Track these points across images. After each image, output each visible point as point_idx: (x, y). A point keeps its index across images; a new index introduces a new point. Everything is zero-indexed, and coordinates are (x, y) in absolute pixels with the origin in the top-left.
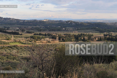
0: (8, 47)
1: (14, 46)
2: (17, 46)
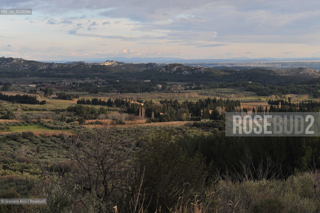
0: (8, 137)
2: (31, 134)
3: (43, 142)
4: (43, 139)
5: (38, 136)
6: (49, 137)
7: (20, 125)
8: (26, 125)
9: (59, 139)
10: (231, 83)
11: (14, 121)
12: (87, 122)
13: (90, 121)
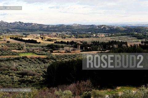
0: (16, 59)
1: (23, 58)
2: (26, 57)
3: (30, 60)
4: (31, 59)
5: (29, 58)
6: (33, 58)
7: (25, 53)
8: (27, 53)
9: (38, 59)
11: (23, 51)
12: (54, 51)
13: (56, 51)
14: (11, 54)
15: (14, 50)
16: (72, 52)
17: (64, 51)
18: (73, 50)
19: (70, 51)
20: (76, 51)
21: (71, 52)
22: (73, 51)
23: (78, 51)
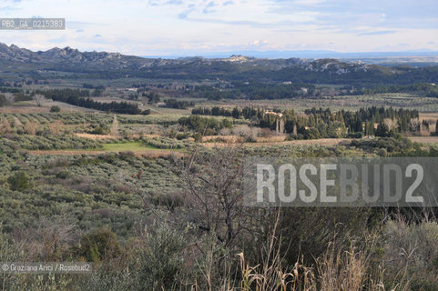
0: (101, 158)
1: (122, 157)
2: (130, 154)
3: (146, 165)
4: (146, 161)
5: (141, 157)
6: (154, 158)
7: (116, 143)
8: (124, 142)
9: (168, 161)
10: (406, 86)
11: (109, 136)
12: (204, 138)
13: (210, 137)
14: (80, 144)
15: (81, 132)
16: (259, 139)
17: (235, 138)
18: (264, 135)
19: (255, 137)
20: (274, 138)
21: (255, 142)
22: (263, 139)
23: (278, 138)
